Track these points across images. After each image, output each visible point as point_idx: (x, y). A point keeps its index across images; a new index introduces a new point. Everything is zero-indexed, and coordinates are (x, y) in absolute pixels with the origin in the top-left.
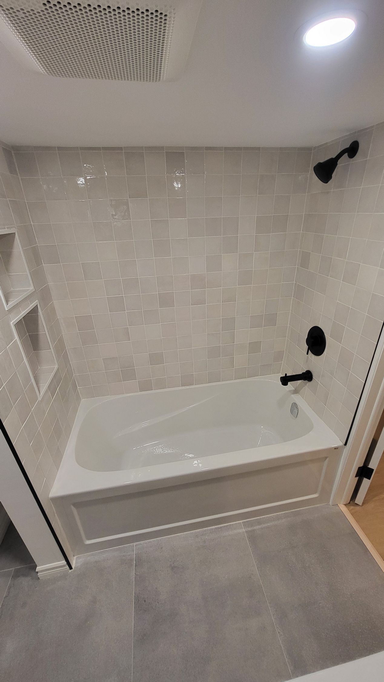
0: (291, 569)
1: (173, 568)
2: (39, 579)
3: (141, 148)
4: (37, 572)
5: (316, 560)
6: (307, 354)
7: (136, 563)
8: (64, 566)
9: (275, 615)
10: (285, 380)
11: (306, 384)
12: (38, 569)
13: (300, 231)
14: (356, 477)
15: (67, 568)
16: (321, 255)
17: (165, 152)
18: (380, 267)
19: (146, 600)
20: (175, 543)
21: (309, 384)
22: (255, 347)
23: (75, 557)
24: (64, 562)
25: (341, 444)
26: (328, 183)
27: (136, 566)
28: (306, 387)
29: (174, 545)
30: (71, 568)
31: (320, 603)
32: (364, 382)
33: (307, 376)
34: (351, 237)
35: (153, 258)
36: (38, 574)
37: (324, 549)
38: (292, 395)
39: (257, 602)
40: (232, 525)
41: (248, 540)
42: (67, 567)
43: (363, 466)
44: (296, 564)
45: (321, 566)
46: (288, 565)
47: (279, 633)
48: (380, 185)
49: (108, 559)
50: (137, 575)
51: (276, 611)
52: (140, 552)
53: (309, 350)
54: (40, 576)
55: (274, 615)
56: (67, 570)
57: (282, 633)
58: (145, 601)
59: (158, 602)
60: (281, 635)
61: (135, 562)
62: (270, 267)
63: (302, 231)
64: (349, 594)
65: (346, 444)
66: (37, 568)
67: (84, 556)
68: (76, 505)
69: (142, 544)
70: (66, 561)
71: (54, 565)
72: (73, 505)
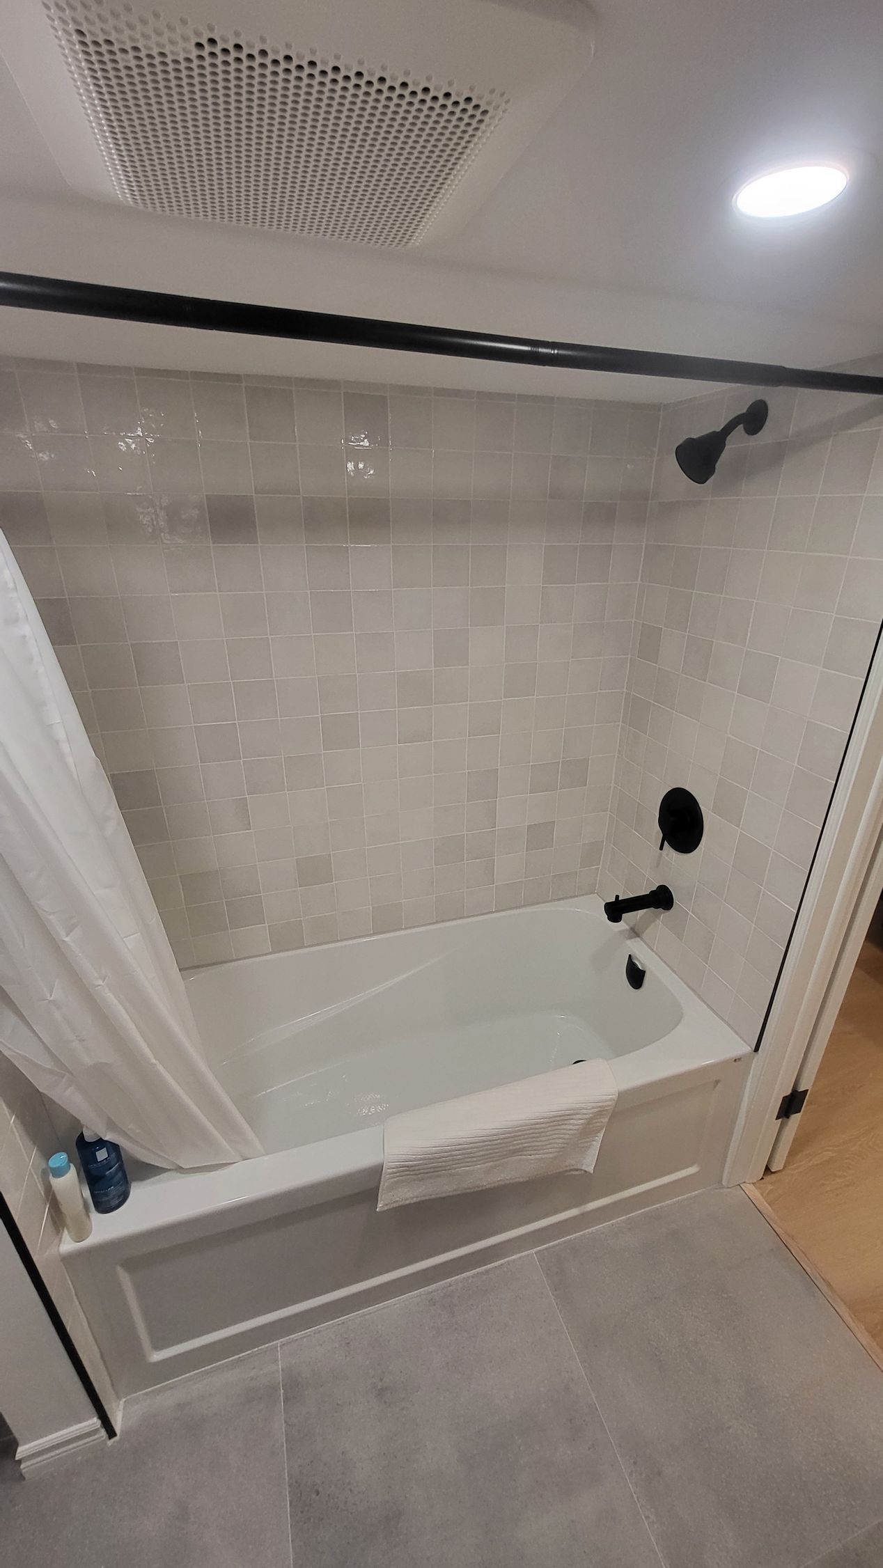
0: (658, 1353)
1: (381, 1393)
2: (24, 1478)
3: (288, 380)
4: (20, 1462)
5: (709, 1323)
6: (661, 848)
7: (285, 1393)
8: (96, 1431)
9: (634, 1474)
10: (616, 910)
11: (657, 917)
12: (22, 1451)
13: (637, 581)
14: (776, 1119)
15: (102, 1437)
16: (687, 633)
17: (342, 392)
18: (823, 667)
19: (320, 1489)
20: (380, 1327)
21: (664, 915)
22: (540, 835)
23: (122, 1402)
24: (95, 1422)
25: (747, 1049)
26: (707, 482)
27: (286, 1400)
28: (659, 922)
29: (378, 1332)
30: (111, 1433)
31: (729, 1428)
32: (796, 912)
33: (661, 899)
34: (755, 601)
35: (310, 633)
36: (22, 1466)
37: (723, 1295)
38: (629, 942)
39: (589, 1449)
40: (514, 1261)
41: (553, 1294)
42: (102, 1434)
43: (791, 1094)
44: (667, 1339)
45: (721, 1337)
46: (649, 1343)
47: (647, 1517)
48: (819, 495)
49: (210, 1395)
50: (290, 1425)
51: (635, 1463)
52: (294, 1361)
53: (666, 842)
54: (27, 1472)
55: (631, 1475)
56: (103, 1441)
57: (652, 1517)
58: (318, 1493)
59: (351, 1490)
60: (653, 1522)
61: (282, 1391)
62: (572, 657)
63: (641, 580)
64: (788, 1395)
65: (757, 1049)
66: (20, 1449)
67: (146, 1394)
68: (131, 1265)
69: (297, 1340)
70: (100, 1418)
71: (62, 1436)
72: (122, 1266)
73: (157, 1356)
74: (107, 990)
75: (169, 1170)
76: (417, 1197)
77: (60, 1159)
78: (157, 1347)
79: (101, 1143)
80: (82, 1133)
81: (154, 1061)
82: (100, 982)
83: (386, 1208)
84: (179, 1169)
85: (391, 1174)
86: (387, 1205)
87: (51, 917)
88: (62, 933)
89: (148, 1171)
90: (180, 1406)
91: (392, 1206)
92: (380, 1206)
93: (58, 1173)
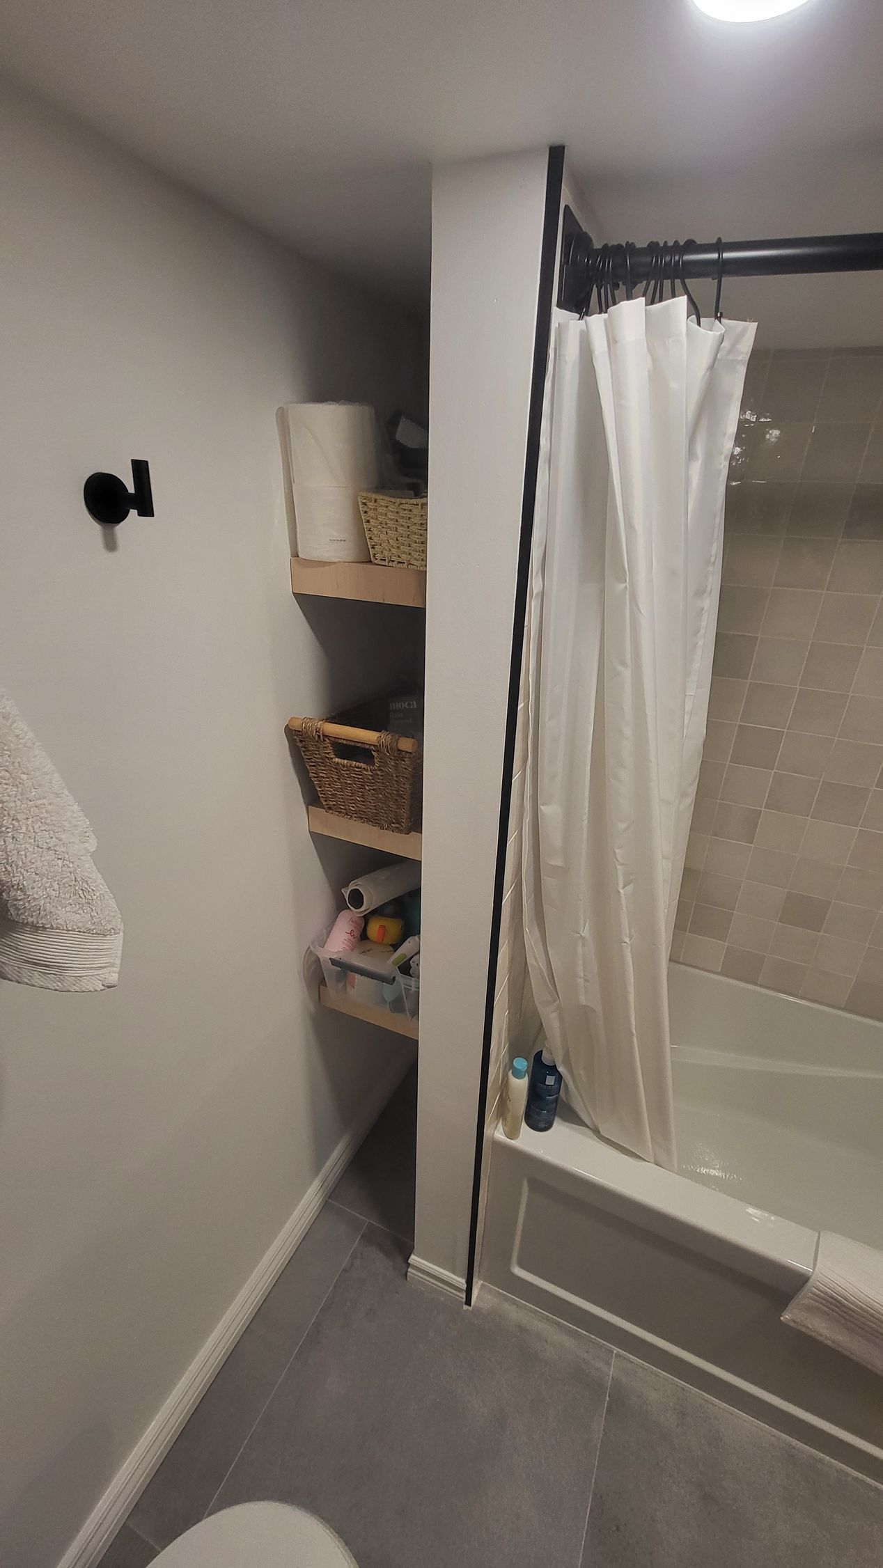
1: (707, 1498)
2: (407, 1281)
4: (409, 1266)
7: (610, 1402)
8: (461, 1290)
12: (414, 1259)
15: (463, 1298)
23: (480, 1283)
24: (464, 1282)
27: (609, 1409)
30: (468, 1302)
36: (409, 1270)
42: (463, 1296)
50: (607, 1436)
52: (625, 1380)
54: (411, 1277)
56: (462, 1301)
61: (608, 1398)
66: (413, 1256)
67: (500, 1293)
68: (535, 1185)
69: (632, 1362)
70: (467, 1283)
71: (441, 1273)
72: (529, 1181)
73: (518, 1271)
74: (629, 950)
75: (589, 1127)
76: (833, 1342)
77: (521, 1064)
78: (522, 1265)
79: (553, 1070)
80: (542, 1051)
81: (634, 1032)
82: (627, 940)
83: (792, 1324)
84: (596, 1132)
85: (814, 1294)
86: (794, 1322)
87: (618, 867)
88: (621, 884)
89: (572, 1117)
90: (522, 1328)
91: (799, 1328)
92: (786, 1317)
93: (518, 1075)
